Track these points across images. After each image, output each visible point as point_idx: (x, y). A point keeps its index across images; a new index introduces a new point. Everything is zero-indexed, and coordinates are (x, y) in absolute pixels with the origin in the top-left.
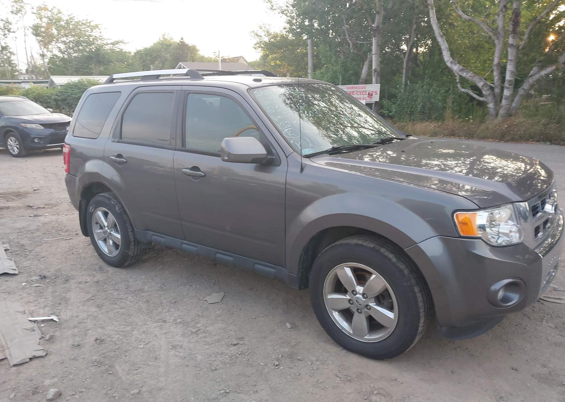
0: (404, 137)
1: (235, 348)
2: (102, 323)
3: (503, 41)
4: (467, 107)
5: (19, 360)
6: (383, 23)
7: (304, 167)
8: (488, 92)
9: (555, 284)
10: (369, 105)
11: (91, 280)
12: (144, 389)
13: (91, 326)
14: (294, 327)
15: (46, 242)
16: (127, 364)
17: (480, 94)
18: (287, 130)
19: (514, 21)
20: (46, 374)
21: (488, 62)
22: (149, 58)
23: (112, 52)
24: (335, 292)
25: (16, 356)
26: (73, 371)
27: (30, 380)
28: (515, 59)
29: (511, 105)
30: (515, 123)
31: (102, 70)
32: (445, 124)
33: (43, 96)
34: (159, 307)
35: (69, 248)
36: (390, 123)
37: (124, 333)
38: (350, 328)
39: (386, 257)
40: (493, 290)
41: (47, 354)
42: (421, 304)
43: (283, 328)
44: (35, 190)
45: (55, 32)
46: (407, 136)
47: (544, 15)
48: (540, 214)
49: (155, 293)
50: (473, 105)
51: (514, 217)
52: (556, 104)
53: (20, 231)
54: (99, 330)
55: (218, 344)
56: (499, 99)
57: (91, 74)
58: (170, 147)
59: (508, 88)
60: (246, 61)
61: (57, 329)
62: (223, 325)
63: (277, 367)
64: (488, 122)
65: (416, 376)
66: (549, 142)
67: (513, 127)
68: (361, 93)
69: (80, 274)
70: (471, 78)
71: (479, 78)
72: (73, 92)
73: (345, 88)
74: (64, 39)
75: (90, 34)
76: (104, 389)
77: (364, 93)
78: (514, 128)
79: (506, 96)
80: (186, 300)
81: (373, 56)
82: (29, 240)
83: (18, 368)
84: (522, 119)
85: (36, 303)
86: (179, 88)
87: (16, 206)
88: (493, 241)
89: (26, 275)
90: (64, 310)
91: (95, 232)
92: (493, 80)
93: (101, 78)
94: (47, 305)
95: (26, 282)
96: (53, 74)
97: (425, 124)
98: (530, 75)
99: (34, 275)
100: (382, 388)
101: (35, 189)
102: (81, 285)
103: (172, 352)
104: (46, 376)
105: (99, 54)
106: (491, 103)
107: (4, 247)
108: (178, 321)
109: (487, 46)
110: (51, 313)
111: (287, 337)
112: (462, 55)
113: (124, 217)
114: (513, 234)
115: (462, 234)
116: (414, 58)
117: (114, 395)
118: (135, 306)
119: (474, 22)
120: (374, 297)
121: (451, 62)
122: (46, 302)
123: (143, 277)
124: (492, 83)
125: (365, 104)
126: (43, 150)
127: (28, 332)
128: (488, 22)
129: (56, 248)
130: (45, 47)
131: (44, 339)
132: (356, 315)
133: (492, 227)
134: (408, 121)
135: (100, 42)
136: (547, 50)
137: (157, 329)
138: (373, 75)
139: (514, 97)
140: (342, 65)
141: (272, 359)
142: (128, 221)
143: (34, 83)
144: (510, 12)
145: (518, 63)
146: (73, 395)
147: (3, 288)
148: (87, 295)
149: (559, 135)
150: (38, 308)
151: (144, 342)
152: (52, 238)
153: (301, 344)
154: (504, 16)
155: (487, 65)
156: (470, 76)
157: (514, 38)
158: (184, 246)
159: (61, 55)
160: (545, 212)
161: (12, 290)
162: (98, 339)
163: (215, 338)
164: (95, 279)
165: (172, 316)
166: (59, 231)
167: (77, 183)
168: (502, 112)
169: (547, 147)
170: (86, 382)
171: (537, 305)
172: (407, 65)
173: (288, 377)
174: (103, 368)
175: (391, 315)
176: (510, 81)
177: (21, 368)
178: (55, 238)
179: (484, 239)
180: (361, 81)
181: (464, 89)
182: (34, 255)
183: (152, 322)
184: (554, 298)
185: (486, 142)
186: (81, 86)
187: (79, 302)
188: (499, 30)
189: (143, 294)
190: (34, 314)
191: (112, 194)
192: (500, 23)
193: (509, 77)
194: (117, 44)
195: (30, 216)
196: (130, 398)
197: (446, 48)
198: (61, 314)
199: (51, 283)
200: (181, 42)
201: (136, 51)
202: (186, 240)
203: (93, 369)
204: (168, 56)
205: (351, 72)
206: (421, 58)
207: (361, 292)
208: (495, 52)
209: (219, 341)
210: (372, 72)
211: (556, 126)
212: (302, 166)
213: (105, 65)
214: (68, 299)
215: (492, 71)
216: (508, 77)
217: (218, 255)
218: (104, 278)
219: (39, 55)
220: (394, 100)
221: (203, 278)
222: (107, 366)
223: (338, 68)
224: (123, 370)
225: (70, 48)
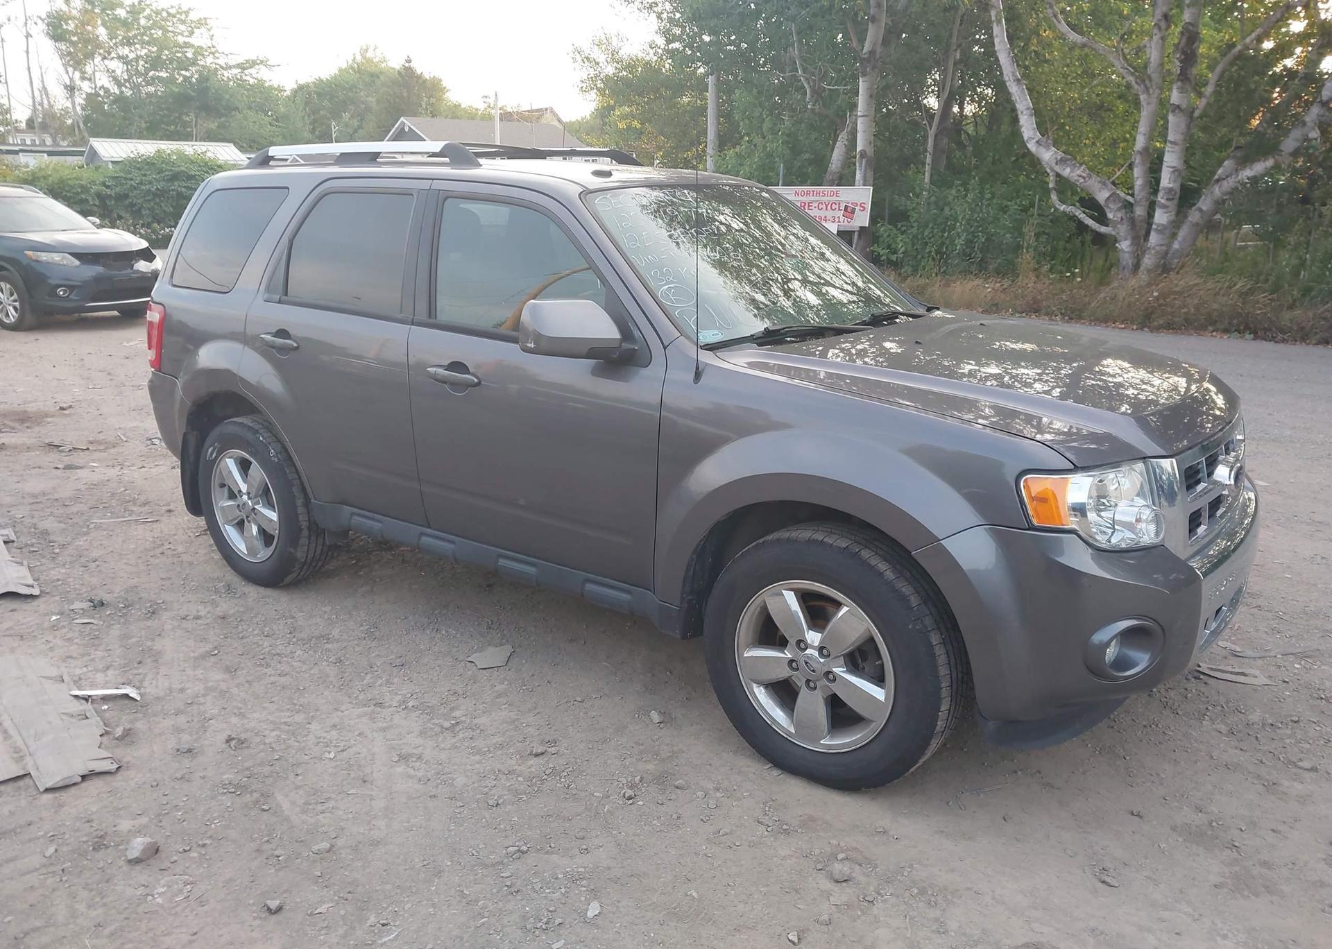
0: (922, 311)
1: (540, 760)
2: (240, 705)
3: (1157, 98)
4: (1069, 246)
5: (58, 779)
6: (885, 42)
7: (703, 370)
8: (1119, 215)
9: (1234, 644)
10: (845, 235)
11: (208, 613)
12: (340, 842)
13: (215, 711)
14: (667, 719)
15: (98, 527)
16: (301, 792)
17: (1102, 219)
18: (666, 287)
19: (1184, 53)
20: (120, 809)
21: (1122, 145)
22: (326, 103)
23: (239, 85)
24: (760, 644)
25: (51, 770)
26: (183, 804)
27: (84, 820)
28: (1185, 140)
29: (1169, 245)
30: (1177, 289)
31: (214, 128)
32: (1019, 283)
33: (70, 186)
34: (366, 674)
35: (154, 542)
36: (892, 278)
37: (291, 728)
38: (789, 721)
39: (872, 568)
40: (1097, 643)
41: (120, 767)
42: (943, 671)
43: (645, 722)
44: (62, 409)
45: (102, 32)
46: (929, 309)
47: (1252, 41)
48: (1202, 485)
49: (357, 645)
50: (1083, 243)
51: (1147, 488)
52: (1271, 246)
53: (36, 500)
54: (234, 720)
55: (500, 752)
56: (1143, 232)
57: (187, 137)
58: (400, 316)
59: (1164, 207)
60: (559, 120)
61: (140, 715)
62: (511, 714)
63: (631, 801)
64: (1116, 284)
65: (928, 825)
66: (1250, 334)
67: (1172, 297)
68: (829, 206)
69: (182, 599)
70: (1082, 180)
71: (1100, 182)
72: (144, 178)
73: (790, 193)
74: (125, 51)
75: (187, 40)
76: (253, 840)
77: (834, 206)
78: (1175, 298)
79: (1158, 225)
80: (426, 660)
81: (860, 121)
82: (60, 522)
83: (57, 795)
84: (1193, 280)
85: (86, 658)
86: (425, 185)
87: (22, 445)
88: (1102, 541)
89: (57, 598)
90: (150, 676)
91: (217, 505)
92: (1132, 188)
93: (210, 148)
94: (112, 665)
95: (58, 614)
96: (97, 135)
97: (970, 285)
98: (1216, 177)
99: (77, 599)
100: (855, 849)
101: (64, 405)
102: (184, 624)
103: (400, 769)
104: (122, 813)
105: (207, 89)
106: (1126, 240)
107: (2, 535)
108: (410, 704)
109: (1121, 107)
110: (122, 681)
111: (652, 740)
112: (1064, 125)
113: (288, 472)
114: (1142, 526)
115: (1035, 522)
116: (952, 127)
117: (276, 853)
118: (312, 672)
119: (1093, 49)
120: (843, 655)
121: (1037, 142)
122: (109, 659)
123: (328, 609)
124: (1128, 194)
125: (835, 232)
126: (77, 315)
127: (74, 720)
128: (1126, 51)
129: (124, 542)
130: (75, 69)
131: (111, 737)
132: (804, 693)
133: (1101, 510)
134: (934, 275)
135: (209, 60)
136: (1255, 122)
137: (365, 720)
138: (857, 164)
139: (1179, 228)
140: (785, 138)
141: (621, 785)
142: (297, 482)
143: (50, 154)
144: (1176, 30)
145: (1190, 150)
146: (185, 851)
147: (6, 625)
148: (201, 644)
149: (1274, 318)
150: (91, 671)
151: (335, 746)
152: (111, 518)
153: (684, 755)
154: (1163, 39)
155: (1120, 152)
156: (1080, 176)
157: (1182, 90)
158: (425, 540)
159: (115, 89)
160: (1216, 482)
161: (27, 631)
162: (233, 739)
163: (494, 741)
164: (219, 611)
165: (396, 694)
166: (129, 502)
167: (179, 391)
168: (1148, 261)
169: (1246, 345)
170: (213, 826)
171: (1193, 685)
172: (935, 146)
173: (654, 822)
174: (248, 798)
175: (878, 693)
176: (1170, 190)
177: (64, 796)
178: (118, 517)
179: (1081, 533)
180: (828, 177)
181: (1064, 206)
182: (73, 556)
183: (353, 706)
184: (1231, 673)
185: (1110, 329)
186: (164, 165)
187: (185, 661)
188: (1149, 71)
189: (329, 646)
190: (83, 683)
191: (261, 421)
192: (1153, 54)
193: (1168, 181)
194: (251, 67)
195: (57, 468)
196: (311, 859)
197: (1028, 109)
198: (146, 684)
199: (116, 618)
200: (406, 68)
201: (295, 87)
202: (429, 527)
203: (227, 801)
204: (372, 100)
205: (807, 156)
206: (970, 129)
207: (816, 644)
208: (1138, 122)
209: (502, 747)
210: (856, 158)
211: (1270, 297)
212: (697, 368)
213: (221, 115)
214: (159, 653)
215: (1131, 167)
216: (1166, 181)
217: (503, 562)
218: (237, 608)
219: (62, 87)
220: (902, 226)
221: (463, 613)
222: (255, 795)
223: (777, 145)
224: (293, 803)
225: (138, 73)
